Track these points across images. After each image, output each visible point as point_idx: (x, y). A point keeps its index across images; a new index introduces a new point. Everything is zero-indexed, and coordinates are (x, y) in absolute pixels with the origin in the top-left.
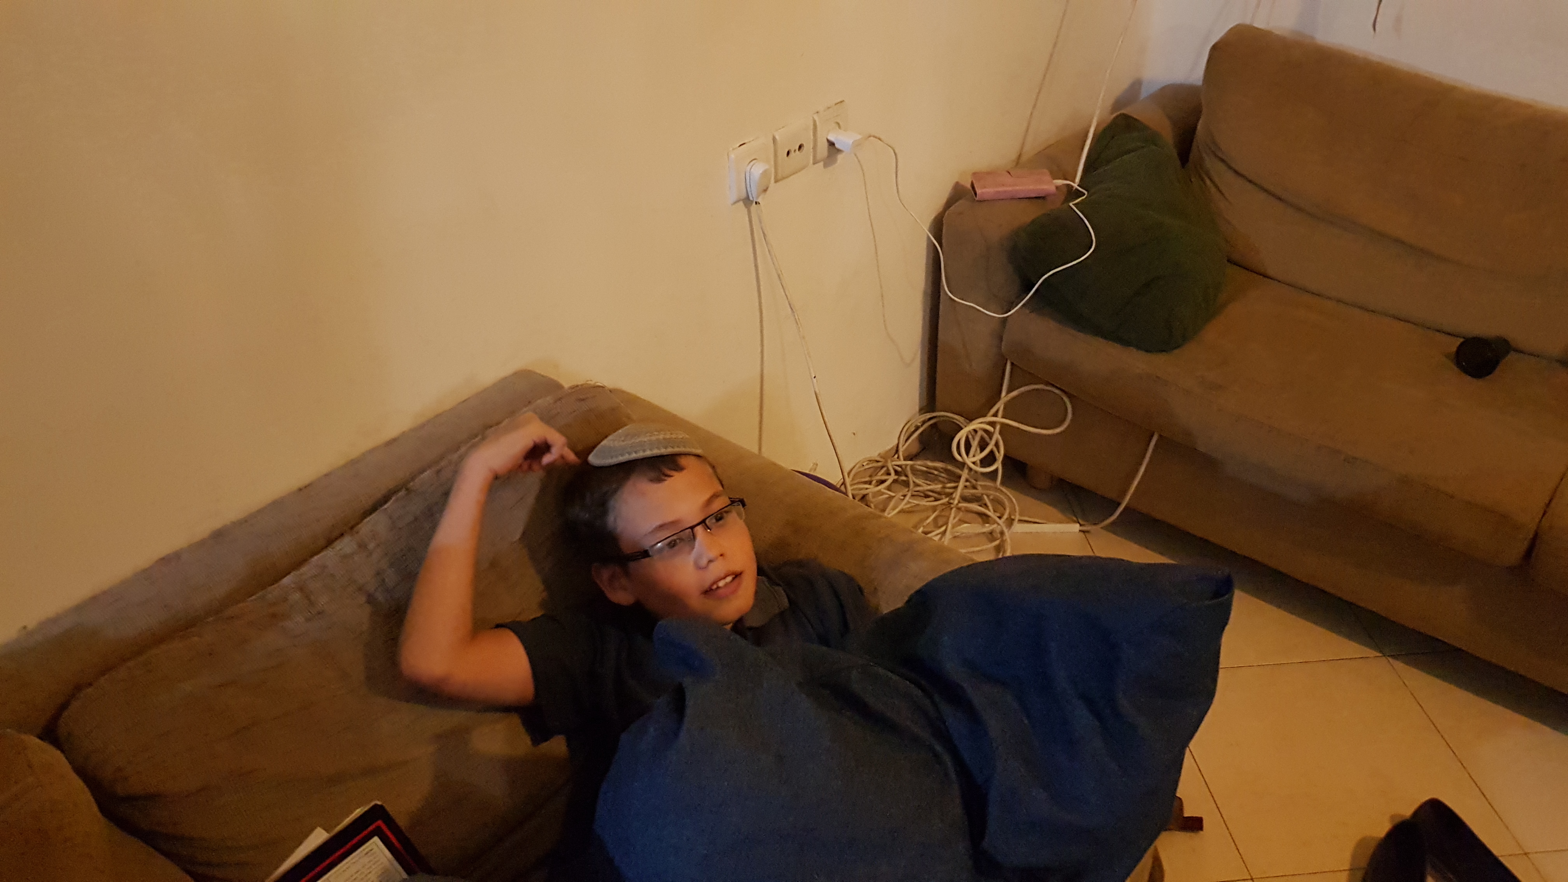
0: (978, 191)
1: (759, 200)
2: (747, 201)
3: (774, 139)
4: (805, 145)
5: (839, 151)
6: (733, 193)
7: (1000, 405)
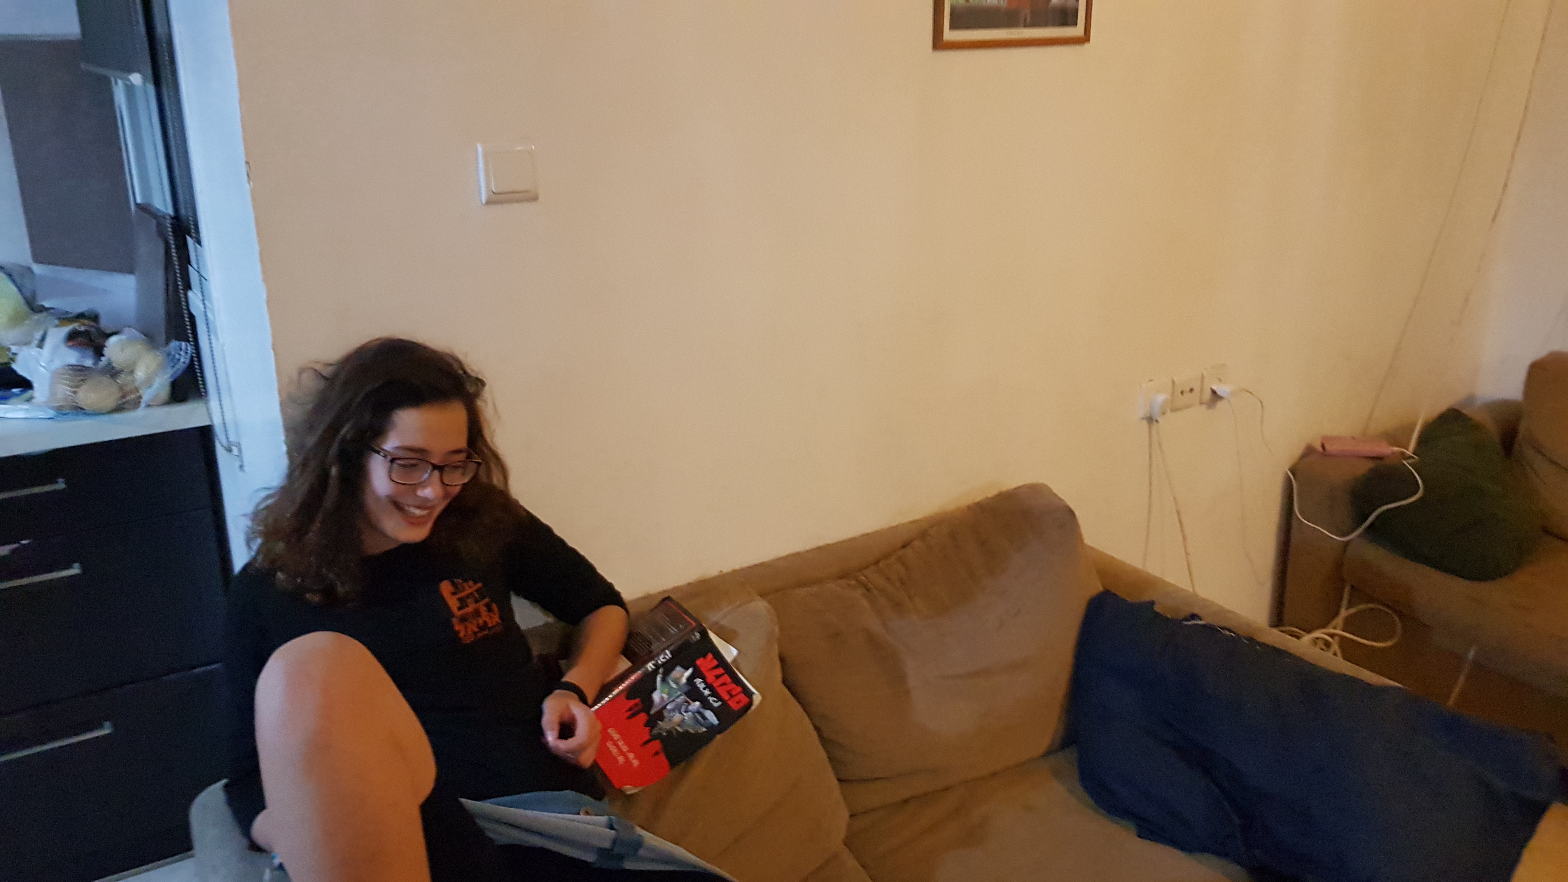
0: (1327, 447)
1: (1159, 420)
2: (1150, 420)
3: (1173, 382)
4: (1195, 389)
5: (1220, 398)
6: (1142, 412)
7: (1339, 620)
